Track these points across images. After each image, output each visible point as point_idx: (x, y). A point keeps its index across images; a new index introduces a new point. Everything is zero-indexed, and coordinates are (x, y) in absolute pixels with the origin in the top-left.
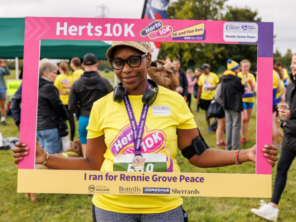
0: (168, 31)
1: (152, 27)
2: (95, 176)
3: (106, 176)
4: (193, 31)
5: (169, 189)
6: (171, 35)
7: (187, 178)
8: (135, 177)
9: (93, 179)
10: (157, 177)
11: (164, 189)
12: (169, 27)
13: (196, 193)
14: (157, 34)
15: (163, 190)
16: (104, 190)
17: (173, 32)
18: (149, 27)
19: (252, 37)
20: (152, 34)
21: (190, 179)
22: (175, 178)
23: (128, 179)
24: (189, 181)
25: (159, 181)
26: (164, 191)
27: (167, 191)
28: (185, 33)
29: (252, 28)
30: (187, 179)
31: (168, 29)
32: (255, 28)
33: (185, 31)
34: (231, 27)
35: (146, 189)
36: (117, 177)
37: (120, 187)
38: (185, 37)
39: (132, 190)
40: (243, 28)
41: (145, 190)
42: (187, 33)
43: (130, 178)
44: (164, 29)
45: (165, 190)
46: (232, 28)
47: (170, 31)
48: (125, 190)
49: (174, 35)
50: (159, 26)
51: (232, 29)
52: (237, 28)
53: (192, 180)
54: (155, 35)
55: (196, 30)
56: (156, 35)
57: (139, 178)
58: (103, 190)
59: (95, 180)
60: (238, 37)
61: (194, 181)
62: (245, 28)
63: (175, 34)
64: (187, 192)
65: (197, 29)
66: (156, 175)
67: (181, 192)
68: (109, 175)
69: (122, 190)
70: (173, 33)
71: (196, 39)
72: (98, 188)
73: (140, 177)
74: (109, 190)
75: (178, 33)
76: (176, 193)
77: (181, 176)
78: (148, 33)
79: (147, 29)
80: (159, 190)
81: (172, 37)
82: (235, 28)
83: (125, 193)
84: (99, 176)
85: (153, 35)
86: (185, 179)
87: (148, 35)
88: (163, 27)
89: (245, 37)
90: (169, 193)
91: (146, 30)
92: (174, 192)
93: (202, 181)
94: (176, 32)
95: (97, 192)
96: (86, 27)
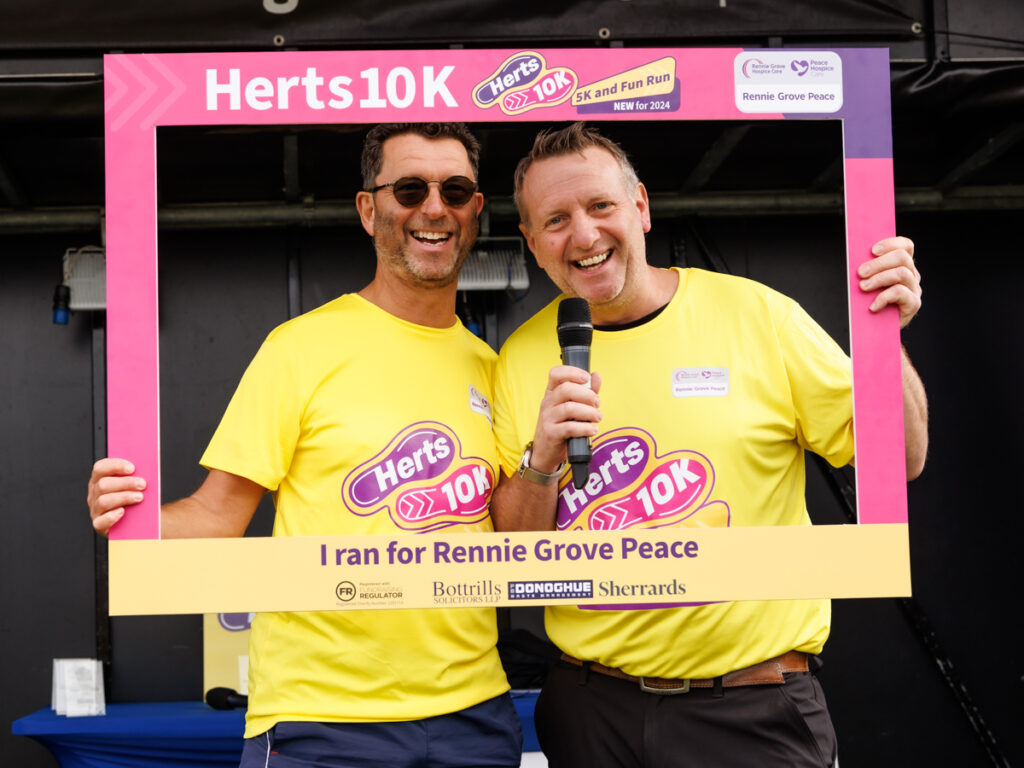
0: (560, 86)
1: (509, 76)
2: (354, 554)
3: (388, 550)
4: (641, 82)
5: (591, 581)
6: (571, 98)
7: (646, 547)
8: (480, 549)
9: (350, 561)
10: (552, 546)
11: (575, 584)
12: (563, 74)
13: (675, 593)
14: (527, 97)
15: (570, 587)
16: (386, 595)
17: (578, 88)
18: (502, 75)
19: (823, 97)
20: (511, 98)
21: (655, 548)
22: (606, 548)
23: (460, 557)
24: (653, 553)
25: (558, 558)
26: (576, 590)
27: (585, 590)
28: (616, 92)
29: (823, 67)
30: (644, 550)
31: (561, 80)
32: (832, 69)
33: (616, 85)
34: (757, 67)
35: (517, 586)
36: (423, 554)
37: (435, 583)
38: (620, 101)
39: (475, 590)
40: (794, 68)
41: (514, 588)
42: (623, 90)
43: (464, 553)
44: (549, 80)
45: (578, 587)
46: (761, 68)
47: (568, 86)
48: (451, 591)
49: (581, 98)
50: (532, 70)
51: (762, 72)
52: (778, 69)
53: (661, 553)
54: (520, 100)
55: (650, 80)
56: (523, 99)
57: (494, 553)
58: (383, 595)
59: (356, 565)
60: (781, 96)
61: (666, 555)
62: (801, 69)
63: (583, 95)
64: (646, 590)
65: (653, 77)
66: (548, 542)
67: (628, 591)
68: (398, 547)
69: (443, 591)
70: (579, 91)
71: (652, 108)
72: (365, 590)
73: (498, 548)
74: (400, 595)
75: (596, 92)
76: (612, 594)
77: (625, 541)
78: (500, 93)
79: (496, 83)
80: (558, 587)
81: (574, 103)
82: (770, 69)
83: (453, 600)
84: (367, 552)
85: (516, 101)
86: (638, 549)
87: (499, 100)
88: (544, 72)
89: (802, 97)
90: (590, 595)
91: (492, 84)
92: (606, 591)
93: (692, 552)
94: (586, 89)
95: (363, 604)
96: (300, 82)
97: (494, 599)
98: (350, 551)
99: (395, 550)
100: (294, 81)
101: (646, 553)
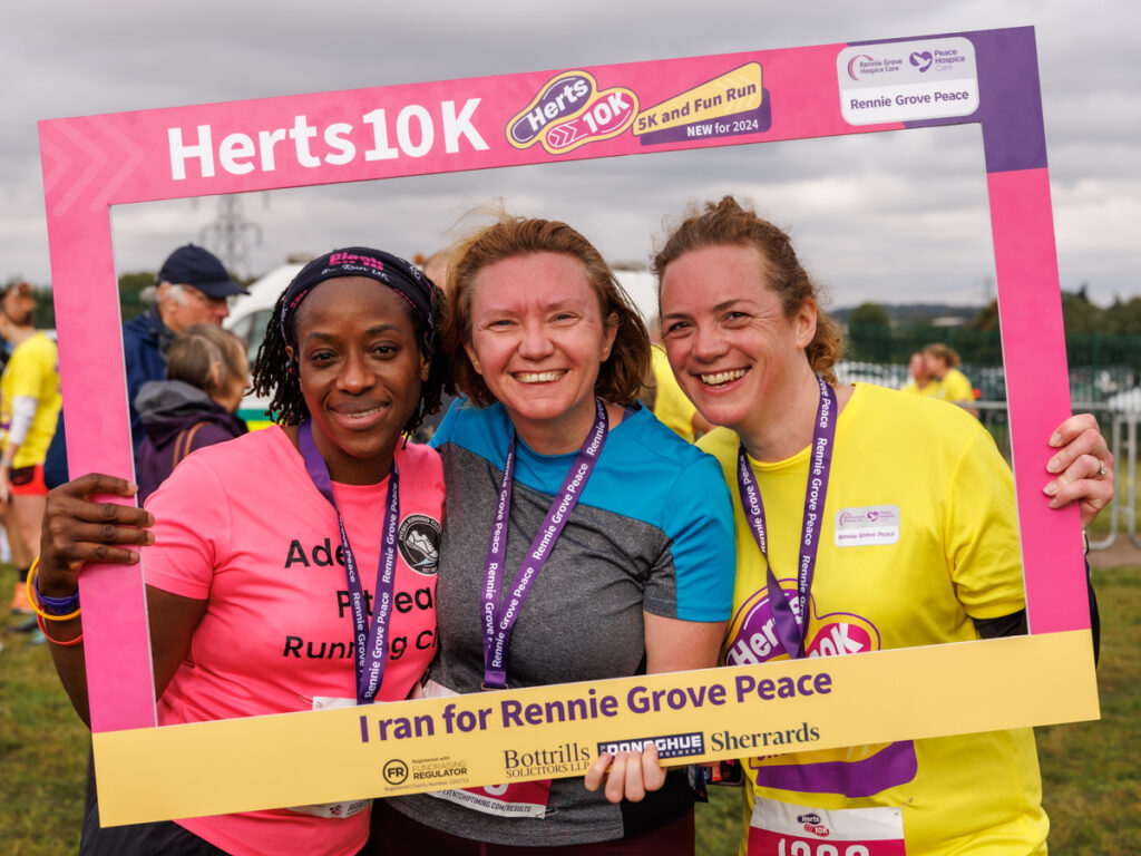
0: (617, 112)
1: (552, 104)
2: (402, 724)
3: (444, 716)
4: (719, 97)
5: (701, 734)
6: (632, 126)
8: (559, 705)
9: (397, 735)
10: (649, 694)
11: (681, 739)
13: (806, 740)
14: (575, 130)
15: (675, 743)
16: (446, 773)
17: (639, 112)
19: (954, 97)
21: (778, 686)
22: (717, 691)
23: (535, 718)
24: (775, 693)
25: (657, 708)
26: (682, 746)
27: (694, 745)
28: (688, 113)
29: (951, 58)
30: (765, 690)
31: (617, 103)
32: (963, 59)
33: (688, 104)
34: (866, 65)
35: (609, 747)
36: (488, 718)
37: (506, 753)
38: (695, 124)
39: (557, 757)
40: (914, 63)
41: (606, 750)
42: (697, 110)
43: (540, 712)
44: (603, 106)
45: (685, 743)
46: (872, 67)
47: (627, 111)
48: (527, 760)
49: (644, 124)
50: (580, 94)
51: (873, 71)
52: (893, 65)
53: (786, 691)
54: (567, 134)
55: (731, 94)
56: (571, 132)
57: (577, 708)
58: (442, 773)
59: (406, 738)
60: (902, 101)
61: (792, 694)
62: (923, 63)
63: (646, 121)
64: (770, 739)
65: (734, 90)
66: (643, 689)
67: (748, 743)
68: (457, 712)
69: (517, 761)
70: (641, 116)
71: (735, 130)
72: (419, 768)
73: (581, 702)
74: (464, 771)
75: (661, 115)
76: (728, 748)
77: (739, 680)
78: (541, 127)
79: (535, 115)
81: (637, 132)
82: (883, 66)
83: (530, 772)
85: (562, 136)
86: (756, 690)
87: (541, 137)
88: (595, 96)
89: (927, 98)
90: (701, 751)
91: (530, 116)
92: (722, 745)
93: (824, 687)
94: (650, 112)
95: (419, 786)
96: (287, 134)
97: (582, 766)
98: (397, 722)
99: (453, 715)
100: (280, 134)
101: (768, 693)
